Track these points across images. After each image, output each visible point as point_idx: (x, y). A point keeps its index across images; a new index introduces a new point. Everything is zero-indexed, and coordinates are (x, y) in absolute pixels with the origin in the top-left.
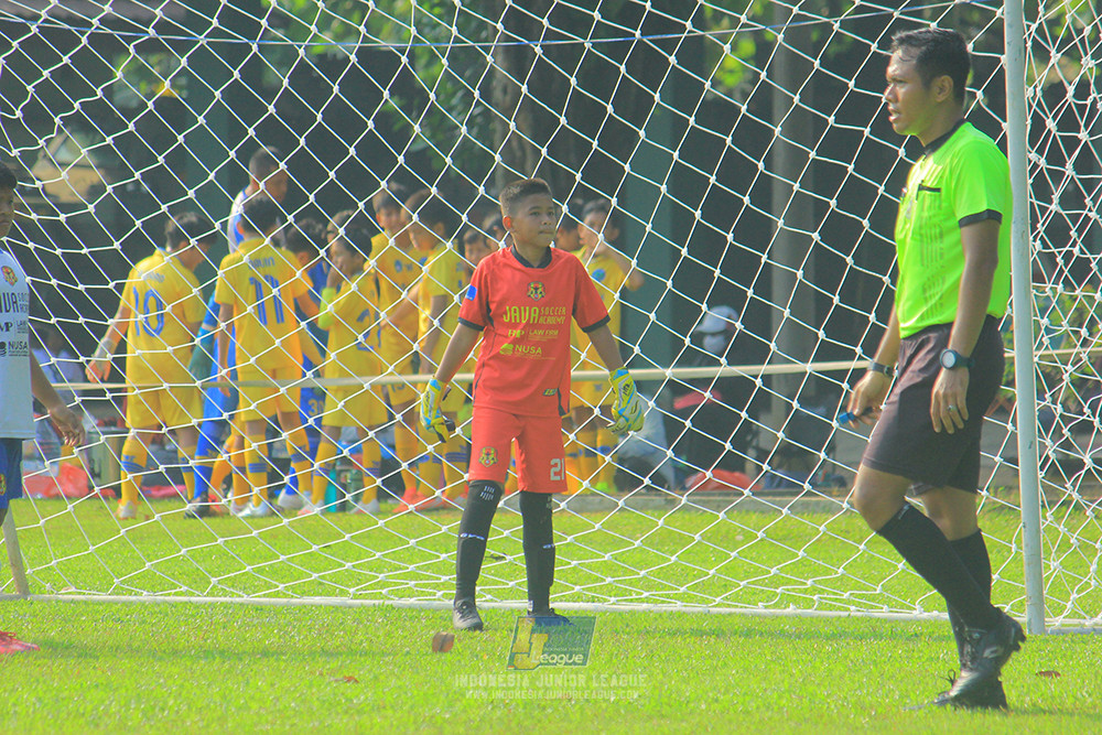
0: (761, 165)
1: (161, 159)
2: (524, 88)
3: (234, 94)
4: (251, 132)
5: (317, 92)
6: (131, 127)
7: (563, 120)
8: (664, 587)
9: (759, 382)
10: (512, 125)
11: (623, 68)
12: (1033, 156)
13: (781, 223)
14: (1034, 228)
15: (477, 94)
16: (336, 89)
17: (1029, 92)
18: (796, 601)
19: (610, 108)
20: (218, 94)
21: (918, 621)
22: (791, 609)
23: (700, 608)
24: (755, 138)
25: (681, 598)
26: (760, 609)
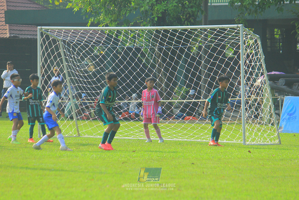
0: (200, 68)
1: (102, 65)
2: (162, 54)
3: (114, 55)
4: (117, 61)
5: (128, 55)
6: (97, 60)
7: (168, 60)
8: (183, 136)
9: (199, 103)
10: (160, 60)
11: (178, 51)
12: (244, 67)
13: (203, 77)
14: (245, 78)
15: (154, 55)
16: (131, 54)
17: (244, 56)
18: (205, 139)
19: (176, 58)
20: (112, 55)
21: (225, 143)
22: (204, 140)
23: (190, 140)
24: (199, 63)
25: (186, 138)
26: (199, 140)
